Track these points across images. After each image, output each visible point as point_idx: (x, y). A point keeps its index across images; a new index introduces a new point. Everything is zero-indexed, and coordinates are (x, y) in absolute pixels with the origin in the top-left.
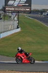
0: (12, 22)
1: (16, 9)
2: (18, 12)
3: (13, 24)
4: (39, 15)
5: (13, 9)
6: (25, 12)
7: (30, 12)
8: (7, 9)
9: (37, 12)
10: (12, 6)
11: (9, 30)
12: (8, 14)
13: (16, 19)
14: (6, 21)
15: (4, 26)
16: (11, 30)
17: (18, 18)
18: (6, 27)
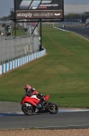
0: (29, 40)
1: (36, 15)
2: (40, 20)
3: (33, 43)
4: (79, 24)
5: (30, 15)
6: (52, 19)
7: (62, 19)
9: (74, 18)
10: (28, 9)
11: (25, 55)
12: (21, 24)
13: (36, 33)
14: (18, 37)
15: (15, 47)
16: (29, 54)
17: (40, 31)
18: (18, 49)
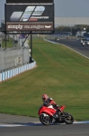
0: (19, 52)
1: (26, 27)
2: (31, 32)
3: (23, 55)
4: (69, 37)
5: (20, 27)
6: (42, 32)
7: (53, 31)
8: (9, 27)
9: (65, 30)
10: (18, 21)
11: (15, 67)
12: (11, 36)
13: (26, 45)
14: (8, 49)
15: (5, 58)
16: (19, 65)
17: (31, 44)
18: (8, 61)
